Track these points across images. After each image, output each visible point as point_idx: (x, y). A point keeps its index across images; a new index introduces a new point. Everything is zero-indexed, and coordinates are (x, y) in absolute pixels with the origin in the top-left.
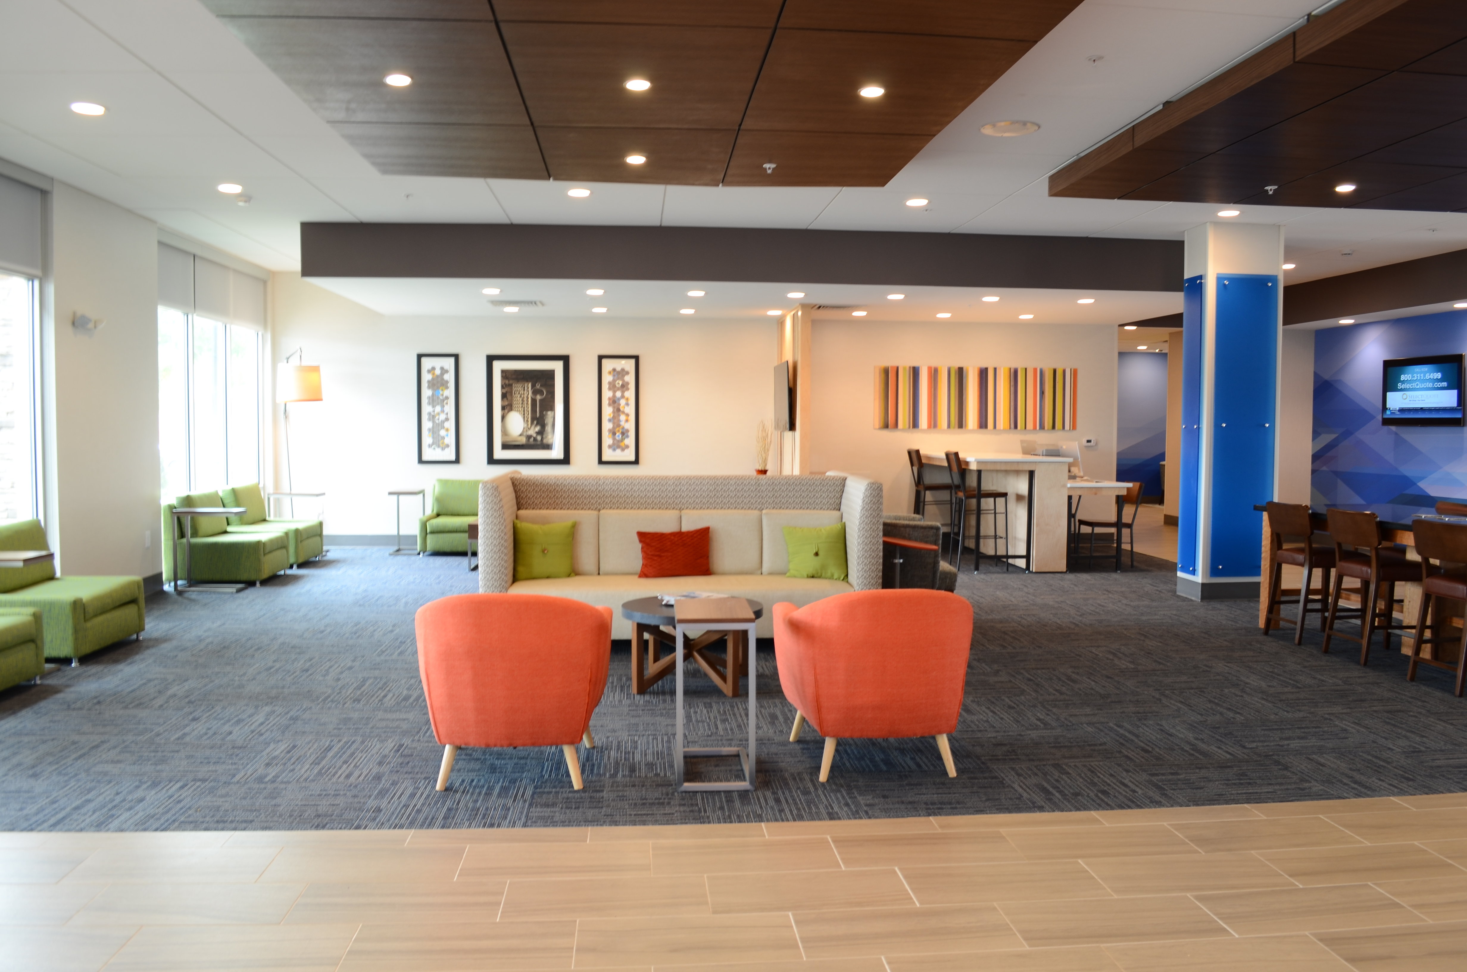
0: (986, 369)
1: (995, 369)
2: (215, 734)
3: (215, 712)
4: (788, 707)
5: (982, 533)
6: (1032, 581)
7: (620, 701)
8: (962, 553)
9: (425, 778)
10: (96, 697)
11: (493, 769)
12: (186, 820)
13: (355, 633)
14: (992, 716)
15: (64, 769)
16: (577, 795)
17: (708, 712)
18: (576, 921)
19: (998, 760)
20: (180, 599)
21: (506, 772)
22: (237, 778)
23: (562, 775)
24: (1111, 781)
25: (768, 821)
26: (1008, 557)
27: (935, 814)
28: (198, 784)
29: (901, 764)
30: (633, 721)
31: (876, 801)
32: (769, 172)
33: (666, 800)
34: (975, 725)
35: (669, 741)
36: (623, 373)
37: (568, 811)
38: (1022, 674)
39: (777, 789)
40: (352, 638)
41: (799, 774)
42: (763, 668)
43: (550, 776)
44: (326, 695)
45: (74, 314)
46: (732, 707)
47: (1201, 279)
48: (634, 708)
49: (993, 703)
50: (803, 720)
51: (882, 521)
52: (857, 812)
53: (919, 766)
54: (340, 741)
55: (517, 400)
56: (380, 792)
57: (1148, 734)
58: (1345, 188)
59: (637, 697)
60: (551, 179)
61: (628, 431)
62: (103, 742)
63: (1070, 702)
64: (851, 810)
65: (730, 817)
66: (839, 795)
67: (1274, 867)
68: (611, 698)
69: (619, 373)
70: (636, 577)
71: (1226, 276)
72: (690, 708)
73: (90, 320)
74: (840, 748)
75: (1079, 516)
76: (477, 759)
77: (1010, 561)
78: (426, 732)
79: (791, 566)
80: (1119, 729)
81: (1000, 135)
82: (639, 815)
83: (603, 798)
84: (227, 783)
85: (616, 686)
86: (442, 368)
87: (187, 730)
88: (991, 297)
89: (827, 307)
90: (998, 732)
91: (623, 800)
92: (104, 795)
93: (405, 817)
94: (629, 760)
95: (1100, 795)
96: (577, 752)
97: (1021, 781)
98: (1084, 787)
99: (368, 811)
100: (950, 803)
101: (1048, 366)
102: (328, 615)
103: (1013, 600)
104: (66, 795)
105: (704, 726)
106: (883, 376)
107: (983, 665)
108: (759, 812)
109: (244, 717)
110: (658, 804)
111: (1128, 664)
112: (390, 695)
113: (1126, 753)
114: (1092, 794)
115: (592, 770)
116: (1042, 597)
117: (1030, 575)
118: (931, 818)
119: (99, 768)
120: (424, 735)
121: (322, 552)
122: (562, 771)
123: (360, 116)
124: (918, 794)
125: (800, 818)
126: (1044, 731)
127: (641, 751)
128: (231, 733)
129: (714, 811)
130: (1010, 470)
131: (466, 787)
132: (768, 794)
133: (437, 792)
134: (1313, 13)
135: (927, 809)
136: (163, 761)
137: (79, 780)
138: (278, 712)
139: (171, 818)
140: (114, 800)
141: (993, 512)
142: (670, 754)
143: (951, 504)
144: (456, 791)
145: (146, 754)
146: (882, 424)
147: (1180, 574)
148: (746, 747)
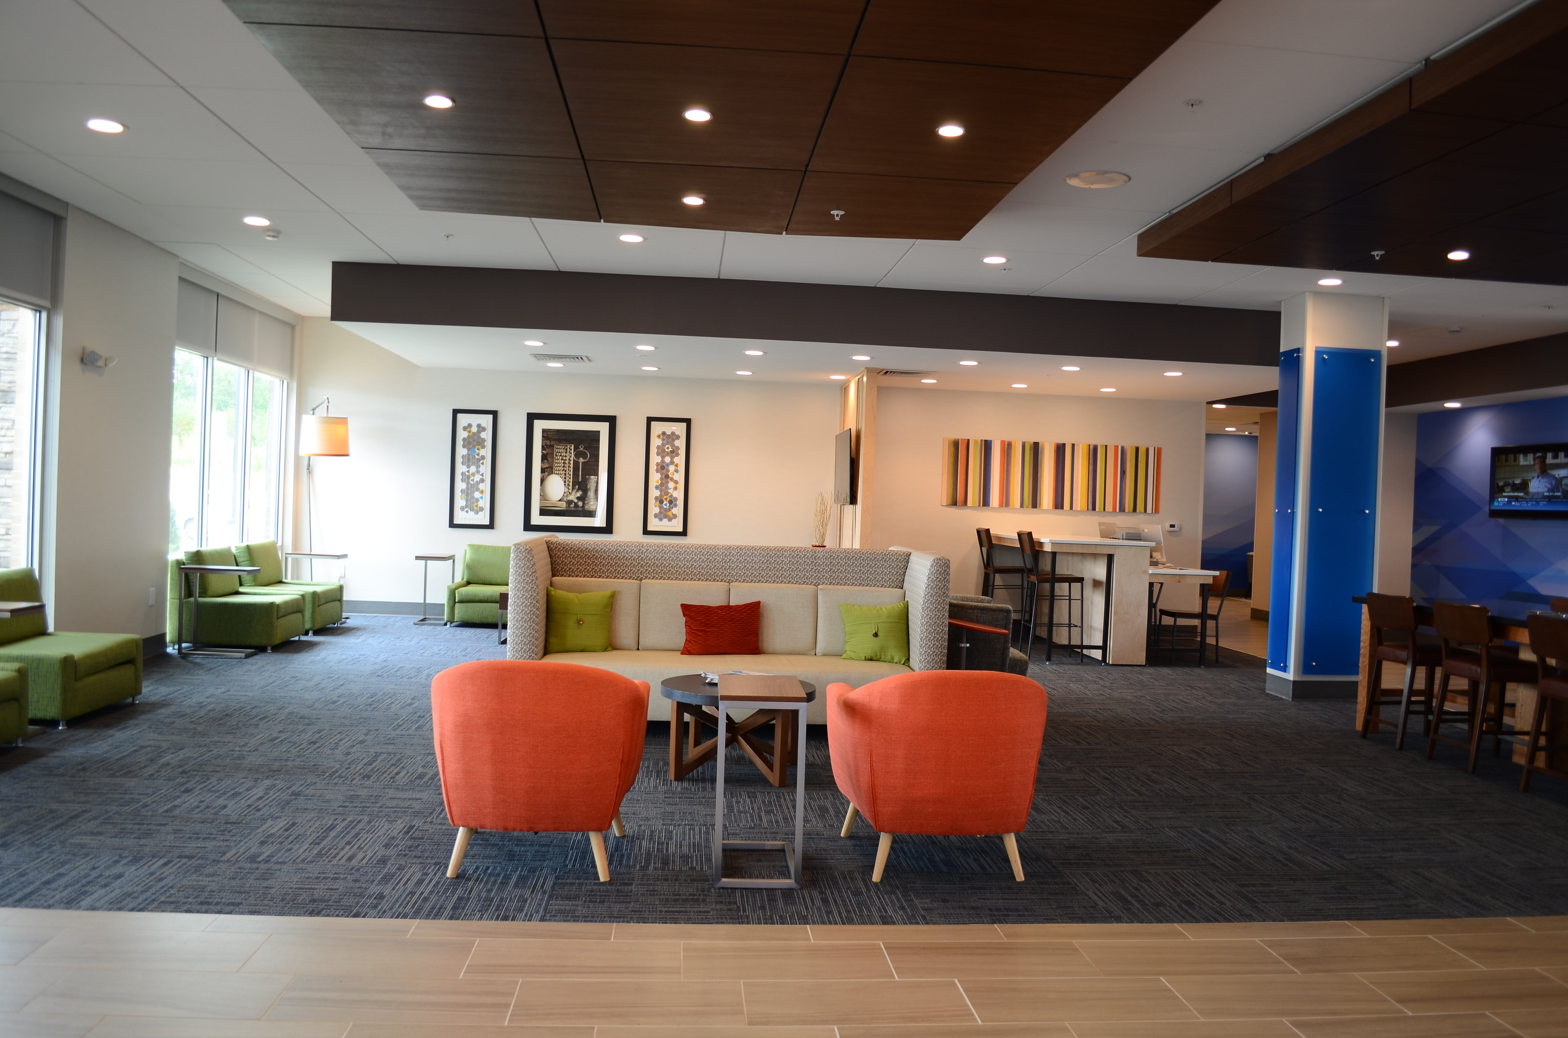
0: (1064, 445)
1: (1073, 445)
2: (208, 807)
3: (210, 784)
4: (840, 800)
5: (1055, 620)
6: (1109, 674)
7: (655, 787)
8: (1033, 643)
9: (436, 864)
10: (81, 763)
11: (511, 856)
12: (167, 900)
13: (371, 705)
14: (1064, 817)
15: (38, 840)
16: (602, 888)
17: (751, 802)
18: (593, 1028)
19: (1071, 864)
20: (183, 662)
21: (525, 860)
22: (228, 855)
23: (588, 865)
24: (1196, 891)
25: (814, 923)
26: (1083, 647)
27: (1000, 922)
28: (184, 861)
29: (963, 865)
30: (669, 809)
31: (935, 905)
32: (837, 219)
33: (701, 897)
34: (1046, 825)
35: (707, 833)
36: (674, 436)
37: (591, 905)
38: (1098, 772)
39: (825, 888)
40: (366, 710)
41: (850, 872)
42: (814, 757)
43: (574, 866)
44: (333, 770)
45: (84, 348)
46: (778, 797)
47: (1299, 353)
48: (671, 795)
49: (1066, 802)
50: (856, 812)
51: (948, 600)
52: (914, 917)
53: (983, 867)
54: (344, 820)
55: (558, 462)
56: (384, 877)
57: (1236, 840)
58: (1459, 256)
59: (675, 784)
60: (602, 220)
61: (676, 499)
62: (83, 812)
63: (1150, 804)
64: (907, 914)
65: (771, 917)
66: (893, 897)
67: (1380, 992)
68: (646, 784)
69: (668, 436)
70: (679, 653)
71: (1324, 350)
72: (732, 797)
73: (101, 357)
74: (895, 846)
75: (1161, 606)
76: (495, 845)
77: (1085, 652)
78: (440, 814)
79: (848, 647)
80: (1204, 835)
81: (1087, 187)
82: (670, 912)
83: (631, 892)
84: (216, 861)
85: (652, 771)
86: (479, 426)
87: (176, 803)
88: (1071, 367)
89: (894, 372)
90: (1070, 833)
91: (654, 894)
92: (78, 870)
93: (410, 905)
94: (662, 851)
95: (1183, 905)
96: (605, 842)
97: (1097, 888)
98: (1166, 897)
99: (369, 897)
100: (1017, 910)
101: (1130, 444)
102: (342, 685)
103: (1088, 693)
104: (37, 868)
105: (746, 818)
106: (952, 449)
107: (1055, 761)
108: (804, 913)
109: (241, 790)
110: (693, 900)
111: (1213, 765)
112: (404, 772)
113: (1212, 861)
114: (1174, 905)
115: (621, 861)
116: (1120, 691)
117: (1107, 667)
118: (995, 925)
119: (77, 840)
120: (437, 817)
121: (341, 618)
122: (588, 860)
123: (398, 143)
124: (981, 899)
125: (850, 921)
126: (1122, 834)
127: (676, 842)
128: (225, 807)
129: (754, 911)
130: (1088, 553)
131: (480, 875)
132: (816, 893)
133: (448, 878)
134: (1432, 58)
135: (991, 915)
136: (148, 834)
137: (52, 853)
138: (279, 787)
139: (150, 897)
140: (90, 875)
141: (1068, 598)
142: (708, 847)
143: (1023, 588)
144: (469, 879)
145: (130, 826)
146: (950, 501)
147: (1269, 670)
148: (792, 841)
